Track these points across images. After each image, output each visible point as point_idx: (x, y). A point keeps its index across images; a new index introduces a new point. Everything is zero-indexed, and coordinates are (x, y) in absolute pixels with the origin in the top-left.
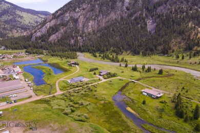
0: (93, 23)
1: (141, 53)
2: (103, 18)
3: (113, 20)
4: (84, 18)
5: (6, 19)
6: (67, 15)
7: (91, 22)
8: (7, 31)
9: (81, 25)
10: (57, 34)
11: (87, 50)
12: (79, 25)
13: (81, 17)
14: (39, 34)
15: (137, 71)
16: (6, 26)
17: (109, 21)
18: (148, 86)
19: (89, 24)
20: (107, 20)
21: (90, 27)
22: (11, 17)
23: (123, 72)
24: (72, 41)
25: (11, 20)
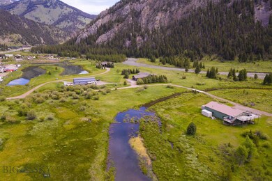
0: (163, 15)
1: (237, 58)
2: (179, 7)
3: (195, 11)
4: (151, 9)
5: (65, 26)
6: (127, 7)
7: (160, 14)
8: (60, 39)
9: (144, 21)
10: (109, 33)
11: (145, 54)
12: (141, 19)
13: (145, 8)
14: (85, 35)
15: (215, 78)
16: (59, 33)
17: (188, 12)
18: (226, 101)
19: (157, 17)
20: (185, 10)
21: (158, 22)
22: (71, 24)
23: (184, 78)
24: (128, 43)
25: (70, 27)
